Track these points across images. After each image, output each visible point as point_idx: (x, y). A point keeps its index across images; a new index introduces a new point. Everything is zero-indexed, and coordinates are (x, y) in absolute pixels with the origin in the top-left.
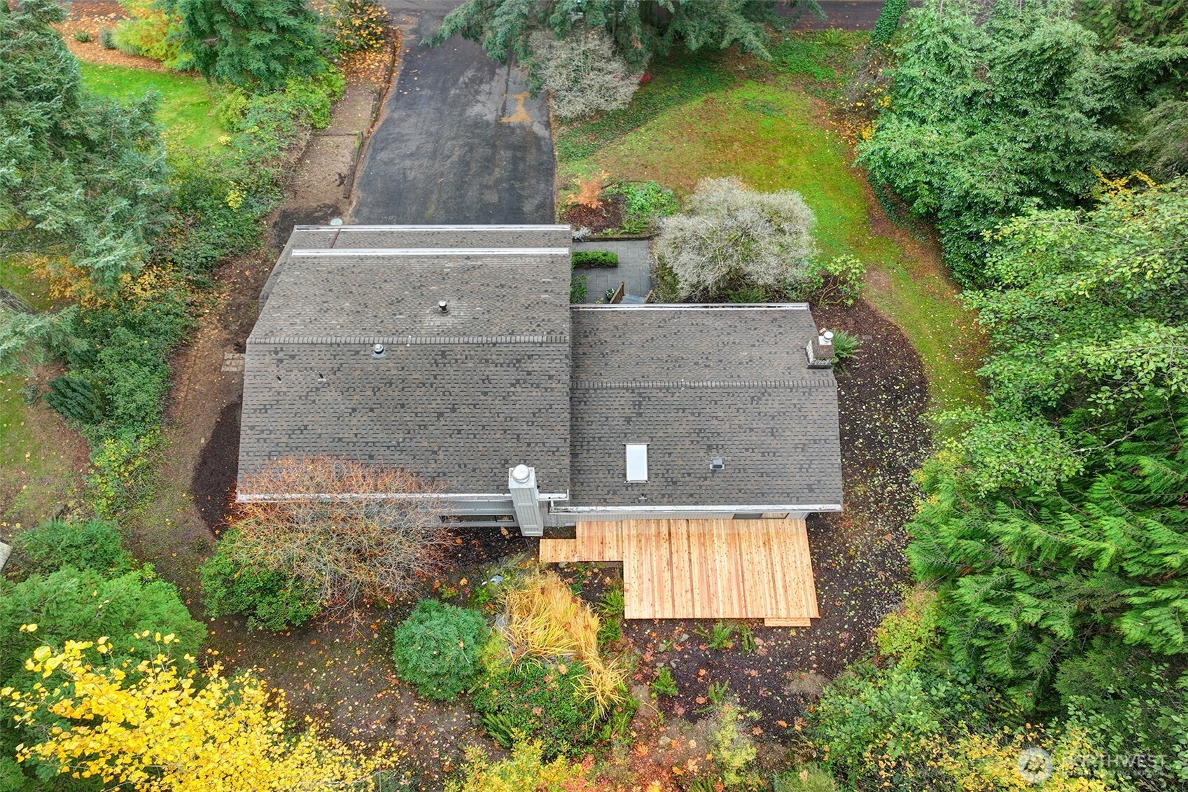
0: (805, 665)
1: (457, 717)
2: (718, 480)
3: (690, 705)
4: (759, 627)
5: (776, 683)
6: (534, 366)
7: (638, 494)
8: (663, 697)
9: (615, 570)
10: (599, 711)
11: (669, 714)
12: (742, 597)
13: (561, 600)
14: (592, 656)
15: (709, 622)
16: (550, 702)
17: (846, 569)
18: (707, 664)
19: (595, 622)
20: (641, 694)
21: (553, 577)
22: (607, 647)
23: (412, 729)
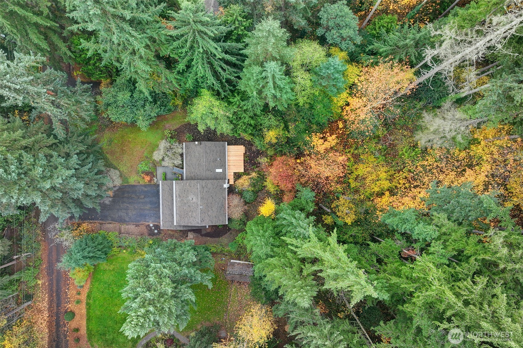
0: (251, 148)
1: (260, 194)
2: (222, 159)
3: (257, 164)
4: (245, 154)
5: (254, 152)
6: (204, 186)
7: (224, 170)
8: (256, 167)
9: (235, 173)
10: (259, 175)
11: (259, 166)
12: (240, 156)
13: (241, 181)
14: (250, 176)
15: (244, 160)
16: (257, 182)
17: (234, 140)
18: (251, 161)
19: (244, 176)
20: (256, 170)
21: (236, 182)
22: (249, 174)
23: (261, 200)
